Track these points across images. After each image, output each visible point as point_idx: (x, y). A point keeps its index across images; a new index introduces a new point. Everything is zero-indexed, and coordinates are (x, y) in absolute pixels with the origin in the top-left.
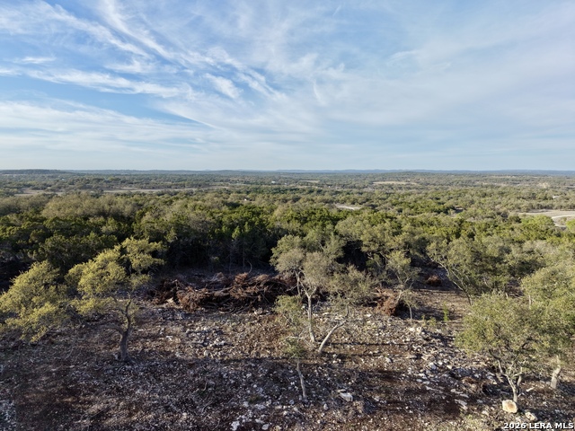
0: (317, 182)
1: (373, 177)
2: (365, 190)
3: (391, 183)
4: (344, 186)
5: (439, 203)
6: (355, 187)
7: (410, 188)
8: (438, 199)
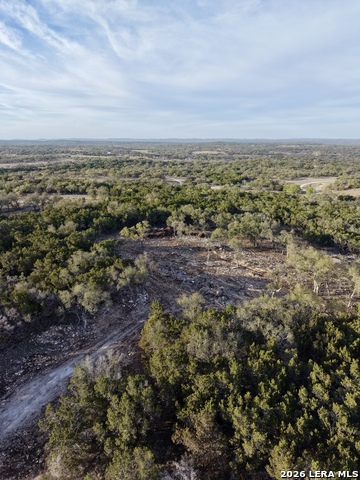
0: (146, 152)
1: (191, 147)
2: (186, 160)
3: (206, 152)
4: (169, 157)
5: (238, 174)
6: (177, 158)
7: (219, 158)
8: (238, 169)
